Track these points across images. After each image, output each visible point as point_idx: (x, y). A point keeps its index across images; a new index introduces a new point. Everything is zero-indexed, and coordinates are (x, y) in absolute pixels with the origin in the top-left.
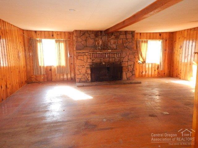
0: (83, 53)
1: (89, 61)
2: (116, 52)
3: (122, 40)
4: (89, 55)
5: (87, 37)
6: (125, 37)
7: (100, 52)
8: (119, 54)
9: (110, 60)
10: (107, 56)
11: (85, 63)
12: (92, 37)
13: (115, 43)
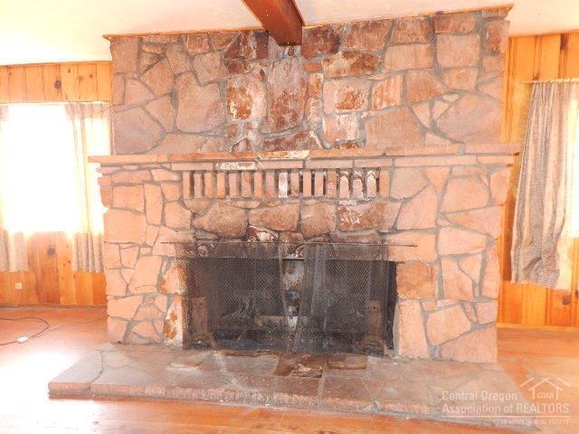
0: (141, 167)
1: (177, 216)
2: (348, 164)
3: (399, 78)
4: (171, 182)
5: (176, 77)
6: (425, 61)
7: (235, 166)
8: (371, 180)
9: (308, 215)
10: (283, 187)
11: (153, 231)
12: (209, 71)
13: (349, 103)
